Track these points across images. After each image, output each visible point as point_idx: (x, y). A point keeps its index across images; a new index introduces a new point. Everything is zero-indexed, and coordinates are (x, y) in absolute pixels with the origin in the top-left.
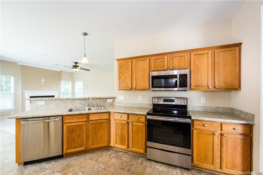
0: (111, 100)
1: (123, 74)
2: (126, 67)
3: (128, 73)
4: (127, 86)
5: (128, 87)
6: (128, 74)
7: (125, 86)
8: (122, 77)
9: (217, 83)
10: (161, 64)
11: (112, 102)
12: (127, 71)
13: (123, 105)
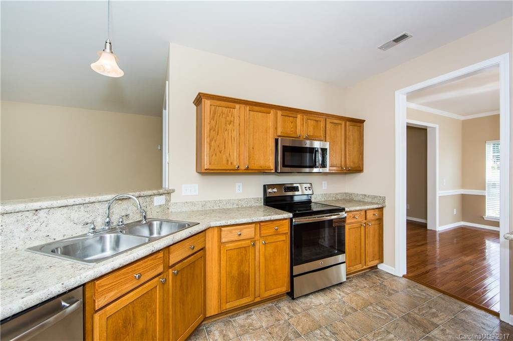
0: (163, 197)
1: (218, 134)
2: (226, 118)
3: (230, 131)
4: (228, 161)
5: (232, 164)
6: (230, 135)
7: (225, 162)
8: (215, 141)
9: (348, 163)
10: (292, 126)
11: (164, 203)
12: (229, 127)
13: (195, 209)
